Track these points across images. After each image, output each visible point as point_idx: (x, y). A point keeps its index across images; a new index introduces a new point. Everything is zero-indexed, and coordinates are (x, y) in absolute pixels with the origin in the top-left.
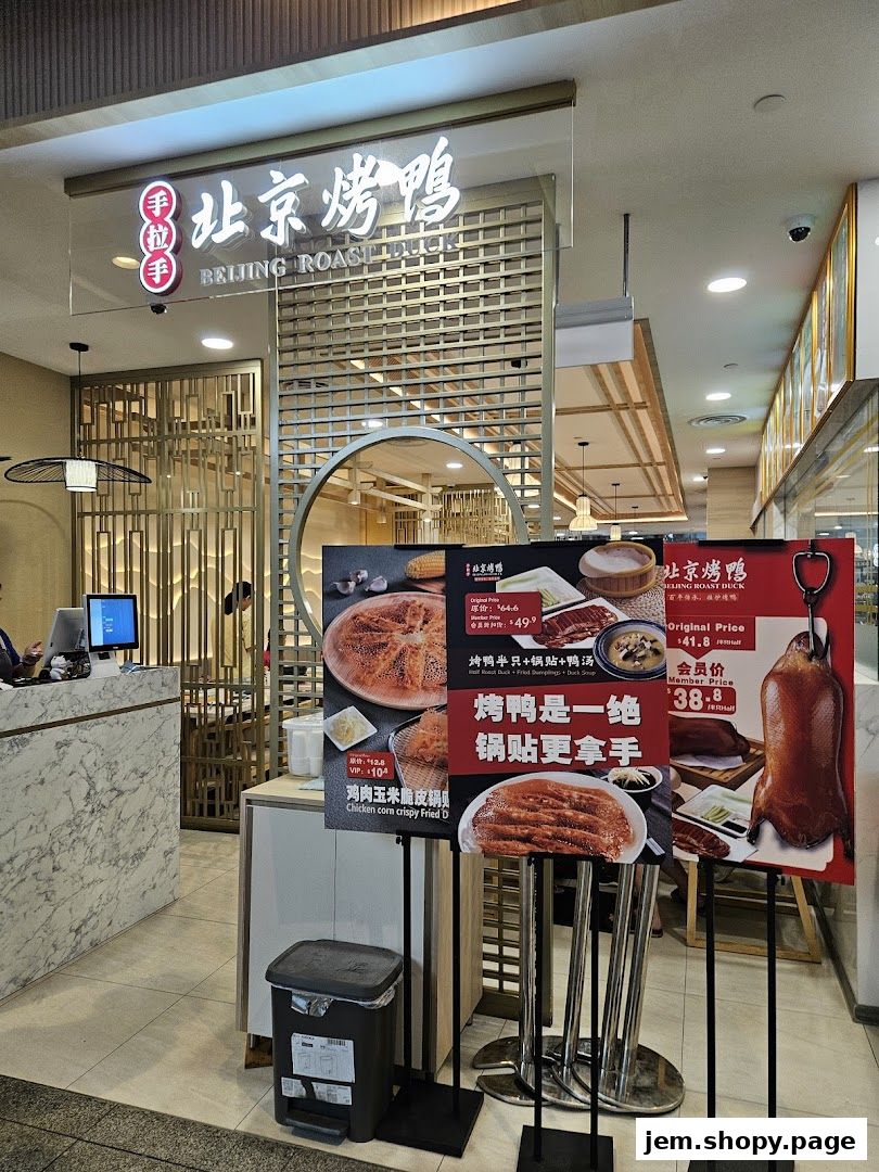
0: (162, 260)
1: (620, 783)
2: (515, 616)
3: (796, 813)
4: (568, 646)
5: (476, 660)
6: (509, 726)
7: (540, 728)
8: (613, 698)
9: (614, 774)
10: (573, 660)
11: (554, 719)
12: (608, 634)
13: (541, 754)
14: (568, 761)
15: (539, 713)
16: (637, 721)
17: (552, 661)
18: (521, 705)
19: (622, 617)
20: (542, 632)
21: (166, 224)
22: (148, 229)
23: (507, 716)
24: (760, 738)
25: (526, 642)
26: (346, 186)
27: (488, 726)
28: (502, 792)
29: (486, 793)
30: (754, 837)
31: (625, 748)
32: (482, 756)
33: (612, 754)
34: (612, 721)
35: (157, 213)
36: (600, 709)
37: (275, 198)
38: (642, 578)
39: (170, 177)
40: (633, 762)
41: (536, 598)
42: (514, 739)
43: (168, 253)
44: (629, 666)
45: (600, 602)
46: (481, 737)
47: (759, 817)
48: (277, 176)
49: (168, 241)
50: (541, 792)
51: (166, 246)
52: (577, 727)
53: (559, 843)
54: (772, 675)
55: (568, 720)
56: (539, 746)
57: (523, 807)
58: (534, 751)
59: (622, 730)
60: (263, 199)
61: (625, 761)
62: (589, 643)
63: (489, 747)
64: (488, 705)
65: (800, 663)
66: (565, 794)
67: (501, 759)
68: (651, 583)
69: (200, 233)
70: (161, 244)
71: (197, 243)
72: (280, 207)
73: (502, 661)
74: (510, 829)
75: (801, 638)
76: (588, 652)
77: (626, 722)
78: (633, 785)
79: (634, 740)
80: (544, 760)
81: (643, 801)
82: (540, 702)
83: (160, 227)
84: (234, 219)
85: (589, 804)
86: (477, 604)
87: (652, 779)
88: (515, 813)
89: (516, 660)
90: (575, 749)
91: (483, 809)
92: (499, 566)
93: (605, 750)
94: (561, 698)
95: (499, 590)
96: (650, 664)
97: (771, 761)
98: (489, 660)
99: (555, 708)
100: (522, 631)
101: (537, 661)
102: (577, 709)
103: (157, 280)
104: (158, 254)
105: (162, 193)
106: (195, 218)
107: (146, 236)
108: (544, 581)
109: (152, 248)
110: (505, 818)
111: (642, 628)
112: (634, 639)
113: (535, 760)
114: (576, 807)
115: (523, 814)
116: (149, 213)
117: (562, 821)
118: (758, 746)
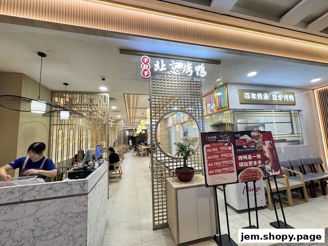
0: (147, 71)
1: (259, 168)
2: (243, 143)
3: (275, 167)
4: (251, 147)
5: (238, 150)
6: (244, 161)
7: (248, 160)
8: (257, 154)
9: (259, 166)
10: (251, 149)
11: (250, 159)
12: (256, 145)
13: (249, 165)
14: (252, 165)
15: (248, 158)
16: (261, 158)
17: (249, 150)
18: (245, 157)
19: (257, 142)
20: (247, 145)
21: (147, 65)
22: (143, 65)
23: (243, 159)
24: (269, 157)
25: (245, 147)
26: (187, 67)
27: (241, 161)
28: (244, 172)
29: (241, 172)
30: (272, 172)
31: (260, 162)
32: (240, 166)
33: (258, 163)
34: (258, 158)
35: (145, 62)
36: (256, 156)
37: (173, 65)
38: (259, 136)
39: (149, 56)
40: (261, 164)
41: (245, 139)
42: (245, 163)
43: (148, 70)
44: (259, 149)
45: (254, 140)
46: (240, 163)
47: (272, 168)
48: (173, 62)
49: (149, 68)
50: (249, 171)
51: (148, 69)
52: (253, 160)
53: (253, 179)
54: (268, 148)
55: (252, 159)
56: (248, 163)
57: (247, 174)
58: (248, 164)
59: (259, 159)
60: (170, 65)
61: (260, 164)
62: (253, 146)
63: (241, 165)
64: (240, 158)
65: (271, 147)
66: (253, 171)
67: (243, 166)
68: (260, 137)
69: (156, 68)
70: (147, 68)
71: (155, 70)
72: (174, 67)
73: (242, 150)
74: (245, 178)
75: (270, 143)
76: (253, 148)
77: (259, 158)
78: (261, 168)
79: (260, 161)
80: (249, 166)
81: (262, 170)
82: (248, 156)
83: (146, 65)
84: (164, 67)
85: (256, 172)
86: (237, 141)
87: (263, 166)
88: (246, 175)
89: (244, 150)
90: (253, 163)
91: (241, 175)
92: (239, 135)
93: (257, 163)
94: (250, 155)
95: (240, 139)
96: (261, 149)
97: (271, 160)
98: (240, 150)
99: (250, 157)
100: (244, 145)
101: (247, 150)
102: (253, 157)
103: (146, 75)
104: (146, 70)
105: (147, 58)
106: (155, 65)
107: (143, 66)
108: (246, 137)
109: (144, 68)
110: (245, 176)
111: (260, 143)
112: (259, 145)
113: (248, 166)
114: (254, 173)
115: (247, 175)
116: (143, 62)
117: (253, 175)
118: (269, 158)
